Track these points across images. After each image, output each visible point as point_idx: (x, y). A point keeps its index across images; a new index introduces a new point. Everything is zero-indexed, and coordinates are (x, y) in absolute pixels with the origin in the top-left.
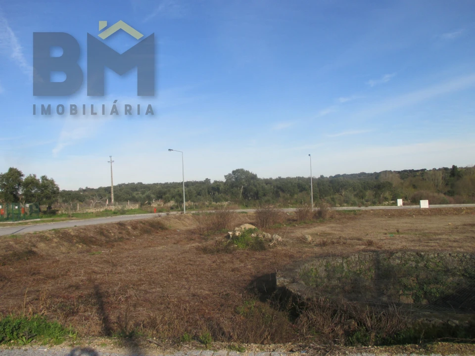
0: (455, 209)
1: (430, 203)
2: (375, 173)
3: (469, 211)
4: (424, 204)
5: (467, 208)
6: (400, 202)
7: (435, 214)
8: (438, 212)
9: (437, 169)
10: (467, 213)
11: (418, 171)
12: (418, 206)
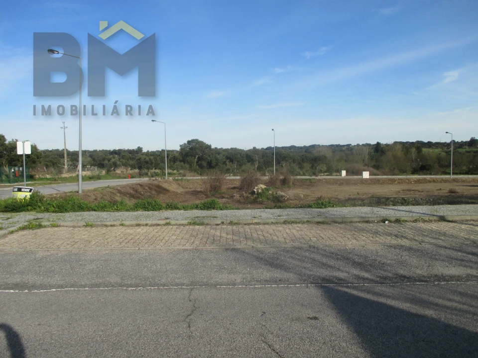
0: (390, 180)
1: (370, 175)
2: (305, 146)
3: (400, 181)
4: (366, 175)
5: (399, 179)
6: (344, 173)
7: (374, 184)
8: (378, 182)
9: (361, 144)
10: (399, 183)
11: (344, 146)
12: (360, 177)
